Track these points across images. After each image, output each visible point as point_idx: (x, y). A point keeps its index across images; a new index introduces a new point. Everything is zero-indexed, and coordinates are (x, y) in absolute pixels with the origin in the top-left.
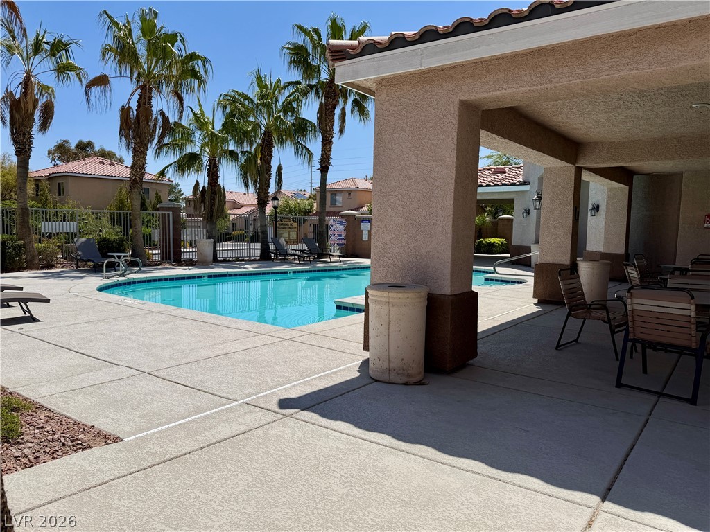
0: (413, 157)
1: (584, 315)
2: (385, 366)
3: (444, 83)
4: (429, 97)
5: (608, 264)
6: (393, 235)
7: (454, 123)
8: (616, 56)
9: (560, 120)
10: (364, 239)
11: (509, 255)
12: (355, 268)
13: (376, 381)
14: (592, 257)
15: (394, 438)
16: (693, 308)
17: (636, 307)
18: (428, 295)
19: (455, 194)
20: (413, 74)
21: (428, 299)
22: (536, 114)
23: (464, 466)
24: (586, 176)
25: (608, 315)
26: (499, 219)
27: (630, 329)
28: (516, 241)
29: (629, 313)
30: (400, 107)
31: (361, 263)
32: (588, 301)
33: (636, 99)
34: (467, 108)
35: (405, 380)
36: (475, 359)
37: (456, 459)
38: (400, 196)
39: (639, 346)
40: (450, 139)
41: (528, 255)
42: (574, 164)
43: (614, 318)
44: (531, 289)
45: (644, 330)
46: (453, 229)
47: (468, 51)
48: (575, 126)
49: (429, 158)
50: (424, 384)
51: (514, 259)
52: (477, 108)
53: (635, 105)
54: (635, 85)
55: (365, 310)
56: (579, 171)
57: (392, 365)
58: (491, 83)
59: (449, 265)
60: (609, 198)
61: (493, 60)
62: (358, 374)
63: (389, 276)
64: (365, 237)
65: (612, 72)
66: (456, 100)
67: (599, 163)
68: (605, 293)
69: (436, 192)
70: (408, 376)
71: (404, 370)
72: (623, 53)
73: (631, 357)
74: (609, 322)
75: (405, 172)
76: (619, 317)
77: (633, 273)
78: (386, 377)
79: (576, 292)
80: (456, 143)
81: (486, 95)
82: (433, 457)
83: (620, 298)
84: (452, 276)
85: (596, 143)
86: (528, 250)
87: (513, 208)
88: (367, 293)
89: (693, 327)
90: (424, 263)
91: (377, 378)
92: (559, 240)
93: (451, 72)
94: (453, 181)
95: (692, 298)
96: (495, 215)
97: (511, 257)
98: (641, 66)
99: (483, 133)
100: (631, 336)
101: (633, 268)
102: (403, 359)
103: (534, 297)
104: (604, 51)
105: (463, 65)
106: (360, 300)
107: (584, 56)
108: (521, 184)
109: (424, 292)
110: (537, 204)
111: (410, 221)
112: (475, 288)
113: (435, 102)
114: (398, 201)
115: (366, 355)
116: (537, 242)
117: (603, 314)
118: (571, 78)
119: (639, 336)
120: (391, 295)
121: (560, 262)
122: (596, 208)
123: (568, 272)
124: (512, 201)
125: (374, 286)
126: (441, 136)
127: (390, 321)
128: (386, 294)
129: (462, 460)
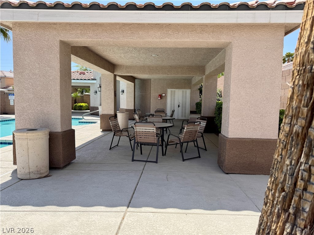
0: (37, 64)
1: (120, 134)
2: (27, 171)
3: (51, 31)
4: (44, 36)
5: (128, 114)
6: (28, 104)
7: (58, 50)
8: (125, 32)
9: (106, 54)
10: (11, 104)
11: (89, 111)
12: (6, 121)
13: (22, 180)
14: (122, 111)
15: (34, 206)
16: (155, 129)
17: (138, 130)
18: (49, 133)
19: (60, 84)
20: (34, 24)
21: (49, 135)
22: (96, 50)
23: (71, 210)
24: (118, 78)
25: (128, 134)
26: (84, 95)
27: (136, 139)
28: (92, 105)
29: (135, 132)
30: (28, 38)
31: (10, 117)
32: (121, 129)
33: (134, 50)
34: (64, 44)
35: (39, 176)
36: (75, 160)
37: (67, 208)
38: (30, 83)
39: (139, 144)
40: (56, 58)
41: (97, 111)
42: (113, 73)
43: (131, 135)
44: (99, 125)
45: (140, 139)
46: (61, 101)
47: (62, 18)
48: (112, 58)
49: (46, 66)
50: (49, 176)
51: (91, 113)
52: (69, 45)
53: (133, 52)
54: (132, 45)
55: (13, 143)
56: (115, 76)
57: (31, 170)
58: (74, 35)
59: (59, 118)
60: (127, 88)
61: (75, 24)
62: (11, 178)
63: (26, 125)
64: (12, 103)
65: (124, 38)
66: (58, 40)
67: (122, 74)
68: (128, 125)
69: (50, 82)
70: (41, 174)
71: (38, 172)
72: (127, 31)
73: (137, 149)
74: (129, 137)
75: (33, 71)
76: (132, 134)
77: (136, 117)
78: (28, 177)
79: (117, 125)
80: (59, 60)
81: (72, 40)
82: (55, 210)
83: (132, 127)
84: (61, 123)
85: (121, 66)
86: (97, 108)
87: (90, 90)
88: (13, 134)
89: (155, 136)
90: (46, 117)
91: (23, 178)
92: (109, 105)
93: (55, 26)
94: (59, 78)
95: (155, 125)
96: (82, 93)
97: (90, 112)
98: (133, 38)
99: (73, 57)
100: (136, 141)
101: (136, 115)
102: (37, 166)
103: (101, 129)
104: (121, 29)
105: (60, 24)
106: (10, 138)
107: (113, 30)
108: (93, 80)
109: (47, 132)
110: (100, 89)
111: (37, 96)
112: (73, 127)
113: (47, 39)
114: (29, 86)
115: (15, 167)
116: (101, 105)
117: (126, 134)
118: (109, 38)
119: (139, 141)
120: (28, 134)
121: (110, 114)
122: (123, 91)
123: (114, 117)
124: (89, 87)
125: (18, 130)
126: (51, 56)
127: (28, 148)
128: (25, 134)
129: (69, 207)
